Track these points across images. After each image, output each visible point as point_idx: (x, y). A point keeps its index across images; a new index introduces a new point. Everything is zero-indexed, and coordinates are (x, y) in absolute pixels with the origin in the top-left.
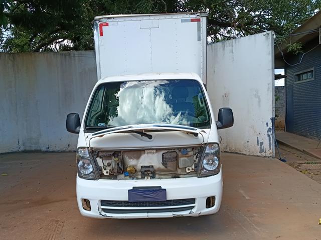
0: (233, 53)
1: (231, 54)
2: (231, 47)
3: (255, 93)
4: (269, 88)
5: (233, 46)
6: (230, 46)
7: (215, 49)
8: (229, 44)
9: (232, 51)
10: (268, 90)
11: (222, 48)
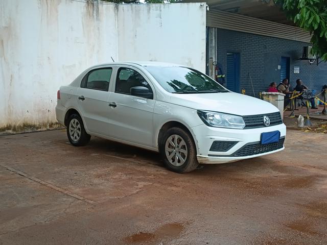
0: (161, 18)
1: (159, 19)
2: (158, 12)
3: (187, 61)
4: (202, 57)
5: (161, 11)
6: (157, 10)
7: (136, 11)
8: (157, 7)
9: (160, 16)
10: (202, 59)
11: (146, 11)
